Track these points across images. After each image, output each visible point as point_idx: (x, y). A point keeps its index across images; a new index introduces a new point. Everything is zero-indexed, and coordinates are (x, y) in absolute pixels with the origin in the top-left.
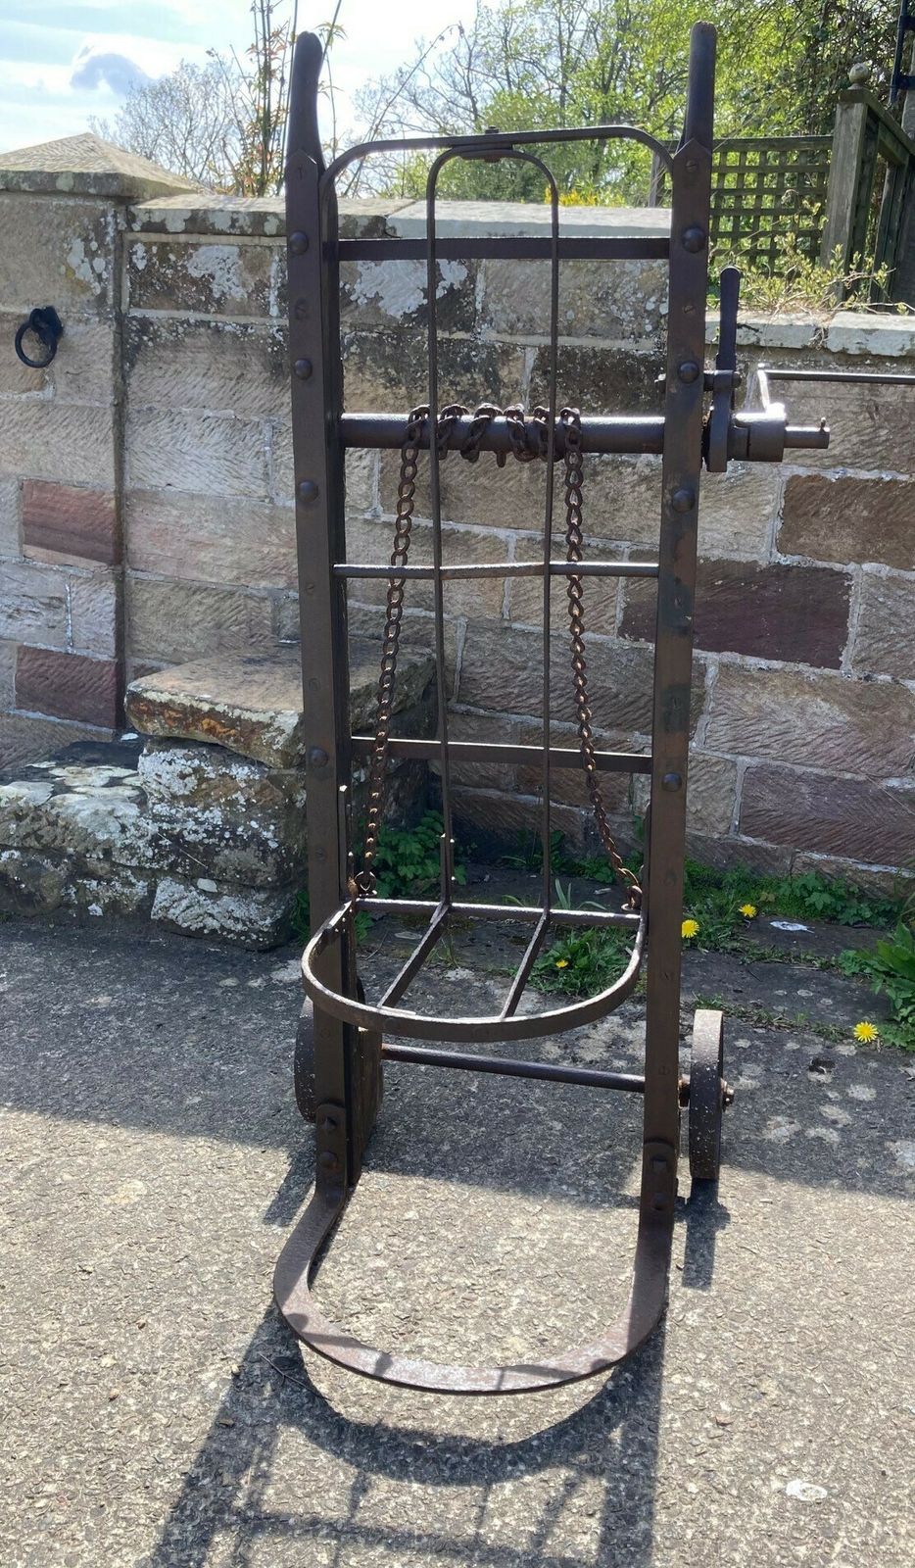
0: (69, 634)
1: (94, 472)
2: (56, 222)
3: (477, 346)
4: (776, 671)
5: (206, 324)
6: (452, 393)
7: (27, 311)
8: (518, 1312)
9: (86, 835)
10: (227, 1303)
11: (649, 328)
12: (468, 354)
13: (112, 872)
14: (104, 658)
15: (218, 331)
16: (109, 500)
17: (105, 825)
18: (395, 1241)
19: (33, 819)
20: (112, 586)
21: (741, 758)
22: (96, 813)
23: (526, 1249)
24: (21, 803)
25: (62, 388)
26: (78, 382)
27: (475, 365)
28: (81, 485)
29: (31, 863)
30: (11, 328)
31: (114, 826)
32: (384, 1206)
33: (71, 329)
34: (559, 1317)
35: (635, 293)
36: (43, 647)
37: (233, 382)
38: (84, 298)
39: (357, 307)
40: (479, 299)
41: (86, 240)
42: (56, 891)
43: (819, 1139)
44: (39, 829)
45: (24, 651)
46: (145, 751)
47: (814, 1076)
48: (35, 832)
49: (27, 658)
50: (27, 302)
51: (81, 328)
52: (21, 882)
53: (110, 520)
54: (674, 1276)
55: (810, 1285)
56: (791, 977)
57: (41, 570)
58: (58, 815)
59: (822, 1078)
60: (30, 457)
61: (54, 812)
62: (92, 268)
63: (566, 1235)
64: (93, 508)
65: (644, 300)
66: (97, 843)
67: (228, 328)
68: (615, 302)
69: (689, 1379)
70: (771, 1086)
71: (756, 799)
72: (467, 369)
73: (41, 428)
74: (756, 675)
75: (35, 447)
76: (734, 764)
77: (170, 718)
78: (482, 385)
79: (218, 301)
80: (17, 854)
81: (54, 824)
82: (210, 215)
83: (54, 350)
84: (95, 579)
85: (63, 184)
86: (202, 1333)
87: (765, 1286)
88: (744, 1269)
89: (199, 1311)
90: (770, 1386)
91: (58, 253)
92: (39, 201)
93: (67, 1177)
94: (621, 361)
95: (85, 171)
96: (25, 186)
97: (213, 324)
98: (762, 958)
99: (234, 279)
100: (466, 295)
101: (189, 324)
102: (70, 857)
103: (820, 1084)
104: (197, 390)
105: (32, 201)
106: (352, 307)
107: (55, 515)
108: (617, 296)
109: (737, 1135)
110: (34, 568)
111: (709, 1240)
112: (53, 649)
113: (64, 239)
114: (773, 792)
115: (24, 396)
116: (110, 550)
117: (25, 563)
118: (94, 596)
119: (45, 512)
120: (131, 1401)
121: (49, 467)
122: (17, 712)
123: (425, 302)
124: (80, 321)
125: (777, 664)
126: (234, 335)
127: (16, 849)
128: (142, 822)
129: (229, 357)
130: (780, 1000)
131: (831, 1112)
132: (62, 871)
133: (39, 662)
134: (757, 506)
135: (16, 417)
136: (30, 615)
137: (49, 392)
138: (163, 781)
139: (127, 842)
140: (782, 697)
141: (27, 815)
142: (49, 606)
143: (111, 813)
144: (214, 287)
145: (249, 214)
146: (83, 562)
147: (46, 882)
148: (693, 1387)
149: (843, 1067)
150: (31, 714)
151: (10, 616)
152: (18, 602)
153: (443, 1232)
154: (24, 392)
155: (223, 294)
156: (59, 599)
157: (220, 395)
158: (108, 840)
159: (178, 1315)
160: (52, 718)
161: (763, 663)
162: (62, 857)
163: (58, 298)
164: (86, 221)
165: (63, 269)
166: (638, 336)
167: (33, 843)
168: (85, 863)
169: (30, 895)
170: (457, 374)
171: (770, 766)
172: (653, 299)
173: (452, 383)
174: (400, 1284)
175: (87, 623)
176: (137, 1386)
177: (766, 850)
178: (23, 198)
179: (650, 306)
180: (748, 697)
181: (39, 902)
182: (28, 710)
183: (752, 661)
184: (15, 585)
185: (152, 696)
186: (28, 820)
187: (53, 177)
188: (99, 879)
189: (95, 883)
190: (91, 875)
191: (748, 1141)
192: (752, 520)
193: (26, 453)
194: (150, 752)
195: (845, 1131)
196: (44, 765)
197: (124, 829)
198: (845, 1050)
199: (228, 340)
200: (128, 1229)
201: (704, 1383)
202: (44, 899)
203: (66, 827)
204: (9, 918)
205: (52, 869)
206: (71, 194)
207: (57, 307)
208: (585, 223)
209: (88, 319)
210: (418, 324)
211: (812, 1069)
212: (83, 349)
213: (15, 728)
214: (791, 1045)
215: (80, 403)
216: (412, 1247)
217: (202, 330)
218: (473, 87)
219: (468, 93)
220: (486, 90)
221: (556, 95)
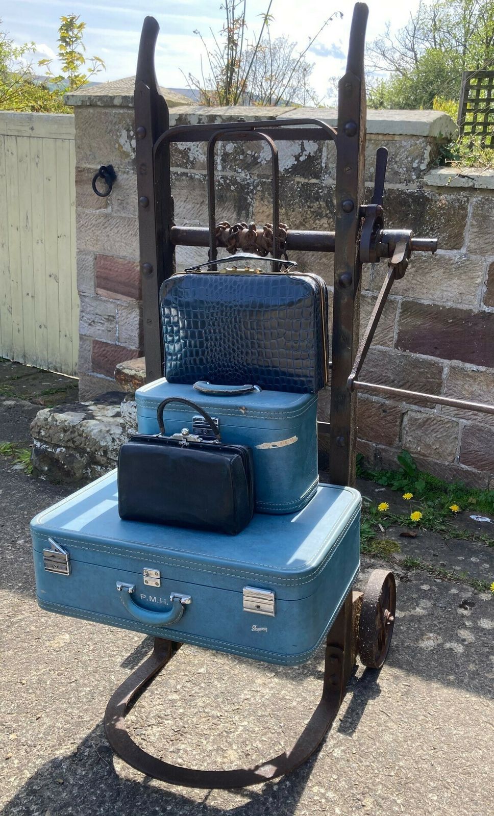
0: (117, 335)
1: (130, 251)
2: (114, 122)
3: (322, 187)
4: (482, 372)
5: (185, 174)
6: (309, 212)
7: (99, 167)
8: (240, 736)
9: (96, 443)
10: (87, 710)
11: (414, 177)
12: (317, 191)
13: (108, 463)
14: (133, 348)
15: (191, 178)
16: (137, 266)
17: (104, 438)
18: (188, 685)
19: (71, 432)
20: (138, 311)
21: (461, 420)
22: (101, 431)
23: (258, 698)
24: (66, 423)
25: (116, 208)
26: (123, 204)
27: (321, 197)
28: (124, 258)
29: (71, 455)
30: (92, 176)
31: (109, 439)
32: (189, 663)
33: (121, 177)
34: (261, 741)
35: (407, 158)
36: (105, 341)
37: (199, 205)
38: (127, 160)
39: (261, 165)
40: (323, 161)
41: (128, 131)
42: (81, 470)
43: (451, 650)
44: (74, 438)
45: (96, 343)
46: (125, 400)
47: (461, 611)
48: (72, 439)
49: (97, 346)
50: (100, 163)
51: (125, 176)
52: (65, 465)
53: (137, 277)
54: (336, 724)
55: (414, 740)
56: (470, 549)
57: (104, 301)
58: (83, 431)
59: (465, 612)
60: (100, 243)
61: (81, 429)
62: (131, 145)
63: (283, 692)
64: (129, 270)
65: (412, 162)
66: (101, 447)
67: (197, 177)
68: (396, 162)
69: (323, 791)
70: (433, 614)
71: (469, 444)
72: (317, 199)
73: (106, 228)
74: (470, 374)
75: (103, 238)
76: (458, 424)
77: (135, 384)
78: (324, 208)
79: (192, 162)
80: (64, 450)
81: (81, 435)
82: (188, 117)
83: (110, 188)
84: (129, 307)
85: (117, 102)
86: (67, 726)
87: (388, 737)
88: (379, 725)
89: (70, 713)
90: (368, 802)
91: (115, 137)
92: (107, 111)
93: (33, 628)
94: (399, 196)
95: (127, 95)
96: (99, 103)
97: (189, 174)
98: (457, 536)
99: (200, 151)
100: (317, 159)
101: (178, 175)
102: (88, 453)
103: (463, 616)
104: (181, 209)
105: (104, 111)
106: (259, 165)
107: (111, 273)
108: (397, 159)
109: (403, 642)
110: (101, 300)
111: (364, 704)
112: (109, 342)
113: (118, 130)
114: (480, 441)
115: (98, 211)
116: (137, 292)
117: (97, 297)
118: (129, 316)
119: (107, 271)
120: (16, 761)
121: (109, 248)
122: (92, 374)
123: (296, 163)
124: (124, 172)
125: (483, 369)
126: (200, 180)
127: (64, 447)
128: (122, 438)
129: (197, 192)
130: (459, 563)
131: (464, 634)
132: (84, 460)
133: (103, 349)
134: (472, 278)
135: (94, 222)
136: (99, 324)
137: (109, 209)
138: (132, 417)
139: (115, 447)
140: (485, 387)
141: (69, 430)
142: (108, 320)
143: (108, 431)
144: (190, 155)
145: (207, 116)
146: (125, 298)
147: (76, 465)
148: (323, 795)
149: (480, 607)
150: (99, 376)
151: (90, 324)
152: (93, 317)
153: (216, 683)
154: (98, 209)
155: (195, 158)
156: (113, 317)
157: (192, 212)
158: (106, 446)
159: (58, 714)
160: (108, 378)
161: (475, 367)
162: (84, 453)
163: (113, 160)
164: (128, 121)
165: (117, 146)
166: (409, 181)
167: (72, 445)
168: (95, 457)
169: (69, 472)
170: (312, 202)
171: (477, 426)
172: (417, 161)
173: (309, 207)
174: (181, 711)
175: (125, 329)
176: (23, 753)
177: (474, 473)
178: (99, 110)
179: (415, 165)
180: (466, 386)
181: (72, 475)
182: (97, 373)
183: (468, 366)
184: (92, 308)
185: (126, 371)
186: (69, 433)
187: (112, 98)
188: (102, 466)
189: (99, 468)
190: (97, 463)
191: (408, 647)
192: (470, 286)
193: (98, 240)
194: (127, 400)
195: (468, 647)
196: (87, 404)
197: (114, 440)
198: (484, 597)
199: (196, 183)
200: (52, 661)
201: (330, 794)
202: (75, 474)
203: (86, 438)
204: (59, 483)
205: (80, 459)
206: (121, 107)
207: (113, 165)
208: (381, 119)
209: (128, 172)
210: (292, 175)
211: (461, 606)
212: (125, 187)
213: (91, 381)
214: (454, 591)
215: (124, 215)
216: (196, 689)
217: (184, 177)
218: (416, 46)
219: (413, 50)
220: (423, 47)
221: (461, 49)
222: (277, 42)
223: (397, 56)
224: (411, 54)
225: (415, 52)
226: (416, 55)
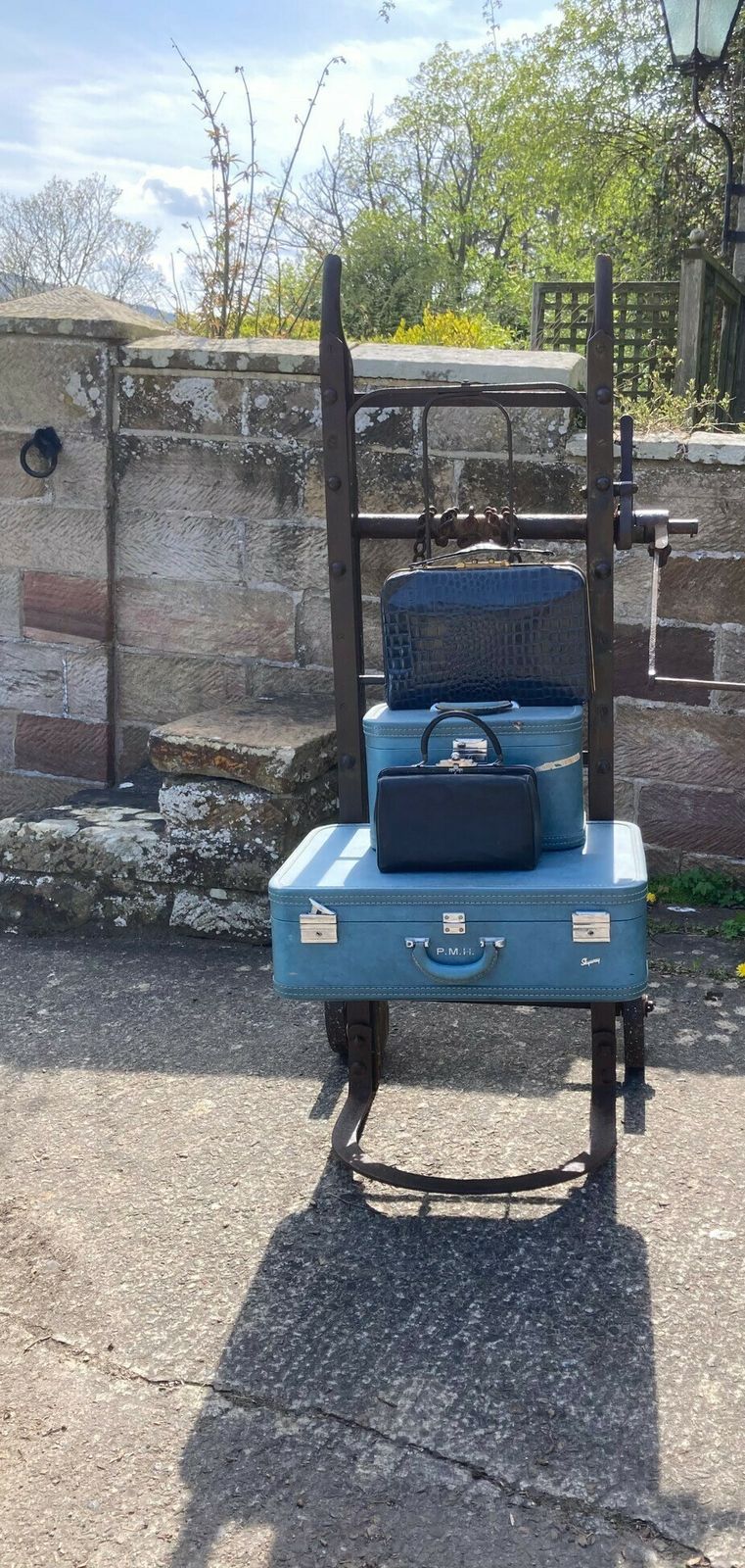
0: (65, 701)
1: (89, 564)
2: (56, 358)
3: (415, 459)
4: (661, 709)
5: (186, 441)
6: (396, 496)
7: (31, 430)
8: (512, 1155)
9: (111, 859)
11: (551, 445)
12: (408, 466)
13: (135, 889)
14: (97, 721)
15: (197, 447)
16: (103, 587)
17: (129, 849)
18: (414, 1121)
19: (65, 849)
20: (105, 659)
21: (637, 780)
22: (122, 840)
23: (512, 1119)
24: (55, 836)
25: (60, 495)
26: (73, 489)
27: (414, 474)
28: (78, 575)
29: (63, 886)
30: (16, 445)
31: (137, 850)
32: (401, 1101)
33: (69, 446)
34: (541, 1156)
35: (539, 418)
36: (40, 714)
37: (211, 489)
38: (81, 420)
39: (315, 427)
40: (415, 422)
41: (83, 373)
42: (86, 908)
43: (716, 1041)
44: (71, 856)
45: (23, 718)
46: (164, 786)
47: (709, 1003)
48: (67, 859)
49: (26, 724)
50: (30, 423)
51: (78, 444)
52: (54, 903)
53: (102, 605)
54: (620, 1128)
56: (686, 942)
57: (40, 648)
58: (87, 844)
59: (715, 1004)
60: (31, 552)
61: (84, 841)
62: (88, 395)
63: (539, 1109)
64: (87, 594)
65: (546, 424)
66: (122, 865)
67: (206, 445)
68: (524, 424)
69: (638, 1184)
70: (677, 1010)
71: (650, 812)
72: (408, 477)
73: (42, 527)
74: (645, 713)
75: (36, 544)
76: (632, 785)
77: (187, 757)
78: (419, 489)
79: (197, 423)
80: (50, 879)
81: (83, 851)
82: (190, 354)
83: (55, 463)
84: (89, 655)
85: (63, 329)
86: (281, 1185)
88: (670, 1121)
89: (276, 1173)
91: (57, 383)
92: (42, 342)
94: (530, 471)
95: (84, 318)
96: (30, 330)
97: (193, 441)
99: (211, 406)
100: (406, 419)
101: (172, 441)
102: (98, 878)
103: (713, 1008)
104: (180, 495)
105: (35, 341)
106: (311, 428)
107: (52, 600)
108: (525, 420)
109: (655, 1043)
110: (33, 646)
111: (641, 1105)
112: (50, 715)
113: (63, 373)
114: (663, 806)
115: (25, 501)
116: (103, 629)
117: (25, 642)
118: (88, 669)
119: (44, 598)
120: (239, 1227)
121: (48, 560)
122: (16, 772)
123: (372, 424)
124: (77, 439)
125: (661, 704)
126: (211, 450)
127: (49, 875)
128: (162, 845)
129: (207, 468)
130: (679, 957)
131: (723, 1024)
132: (91, 891)
133: (37, 727)
134: (639, 581)
135: (18, 519)
136: (28, 687)
137: (48, 498)
138: (180, 809)
139: (149, 862)
140: (666, 730)
141: (60, 845)
142: (46, 679)
143: (134, 839)
144: (194, 412)
145: (223, 354)
146: (79, 640)
147: (77, 900)
148: (641, 1187)
149: (730, 996)
150: (30, 773)
151: (10, 689)
152: (18, 676)
153: (448, 1113)
154: (26, 497)
155: (202, 417)
156: (56, 672)
157: (199, 499)
158: (132, 862)
159: (261, 1176)
160: (49, 775)
162: (91, 878)
163: (57, 420)
164: (83, 358)
165: (62, 397)
166: (543, 451)
167: (67, 869)
168: (112, 883)
169: (63, 912)
170: (400, 481)
171: (660, 785)
172: (553, 422)
173: (395, 488)
174: (423, 1146)
175: (81, 691)
176: (242, 1219)
177: (660, 853)
178: (27, 340)
179: (551, 428)
181: (71, 918)
182: (26, 769)
183: (642, 702)
184: (16, 661)
185: (171, 739)
186: (61, 849)
187: (55, 323)
188: (124, 895)
189: (120, 899)
190: (117, 892)
191: (665, 1046)
192: (637, 592)
193: (26, 548)
194: (168, 786)
195: (734, 1036)
196: (62, 808)
197: (145, 851)
198: (731, 984)
199: (205, 454)
201: (649, 1185)
202: (76, 915)
203: (95, 853)
204: (45, 933)
205: (82, 889)
206: (71, 336)
207: (56, 428)
208: (498, 364)
209: (84, 438)
210: (367, 442)
211: (707, 998)
212: (78, 462)
213: (15, 787)
214: (690, 984)
215: (76, 506)
216: (427, 1124)
217: (184, 446)
218: (339, 206)
219: (334, 212)
220: (351, 208)
221: (418, 213)
222: (83, 187)
223: (307, 222)
224: (330, 218)
225: (338, 216)
226: (340, 221)
